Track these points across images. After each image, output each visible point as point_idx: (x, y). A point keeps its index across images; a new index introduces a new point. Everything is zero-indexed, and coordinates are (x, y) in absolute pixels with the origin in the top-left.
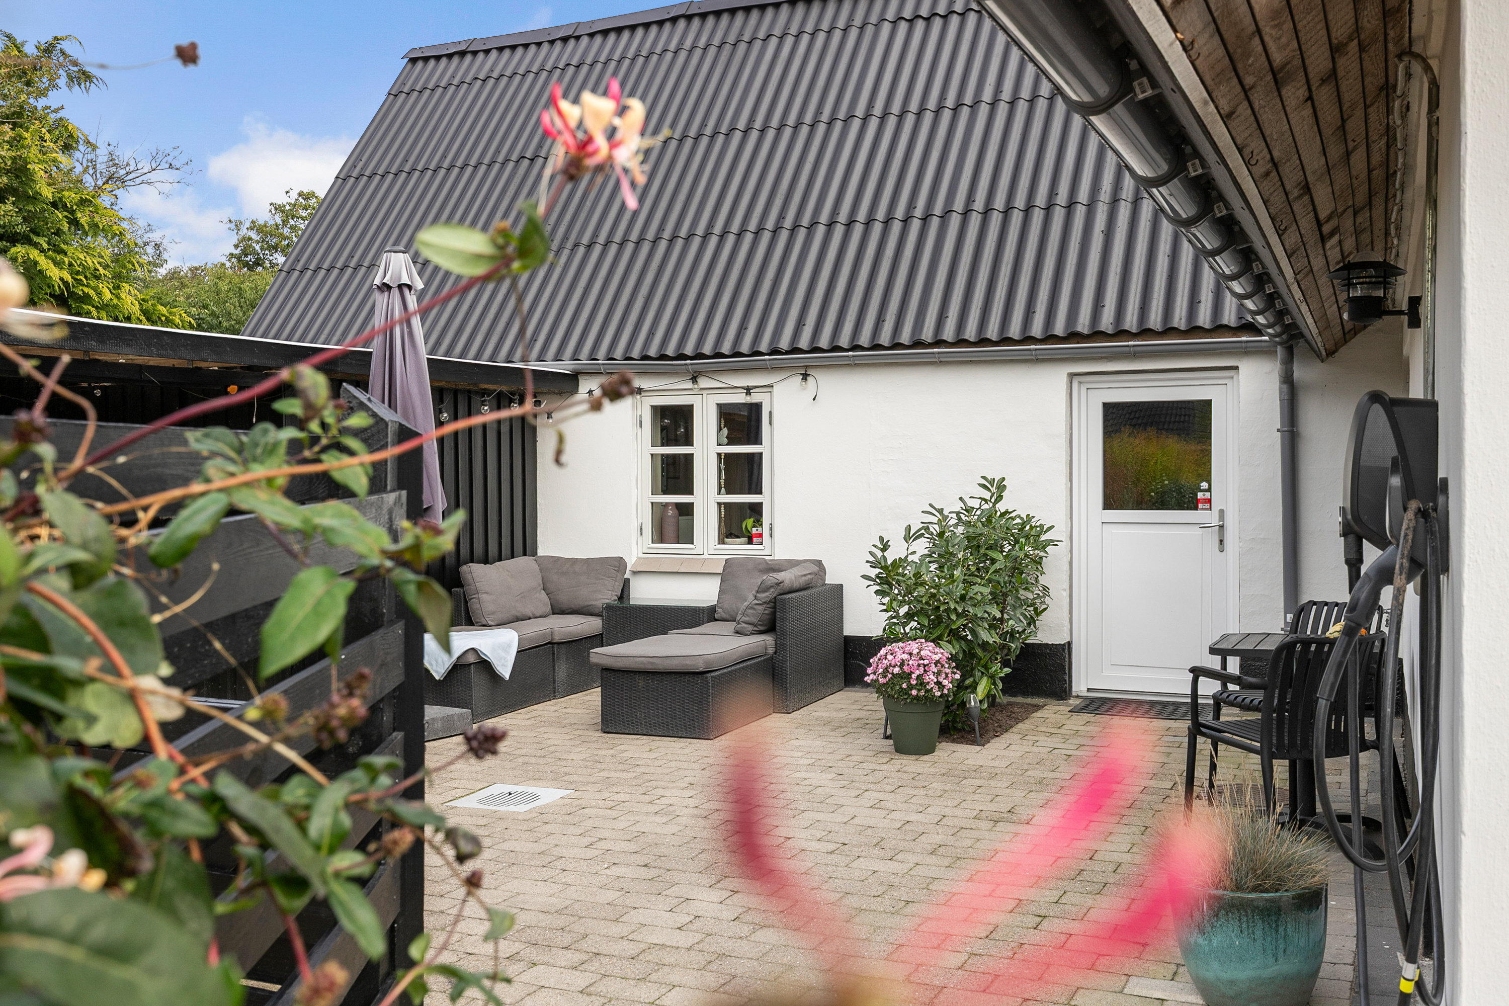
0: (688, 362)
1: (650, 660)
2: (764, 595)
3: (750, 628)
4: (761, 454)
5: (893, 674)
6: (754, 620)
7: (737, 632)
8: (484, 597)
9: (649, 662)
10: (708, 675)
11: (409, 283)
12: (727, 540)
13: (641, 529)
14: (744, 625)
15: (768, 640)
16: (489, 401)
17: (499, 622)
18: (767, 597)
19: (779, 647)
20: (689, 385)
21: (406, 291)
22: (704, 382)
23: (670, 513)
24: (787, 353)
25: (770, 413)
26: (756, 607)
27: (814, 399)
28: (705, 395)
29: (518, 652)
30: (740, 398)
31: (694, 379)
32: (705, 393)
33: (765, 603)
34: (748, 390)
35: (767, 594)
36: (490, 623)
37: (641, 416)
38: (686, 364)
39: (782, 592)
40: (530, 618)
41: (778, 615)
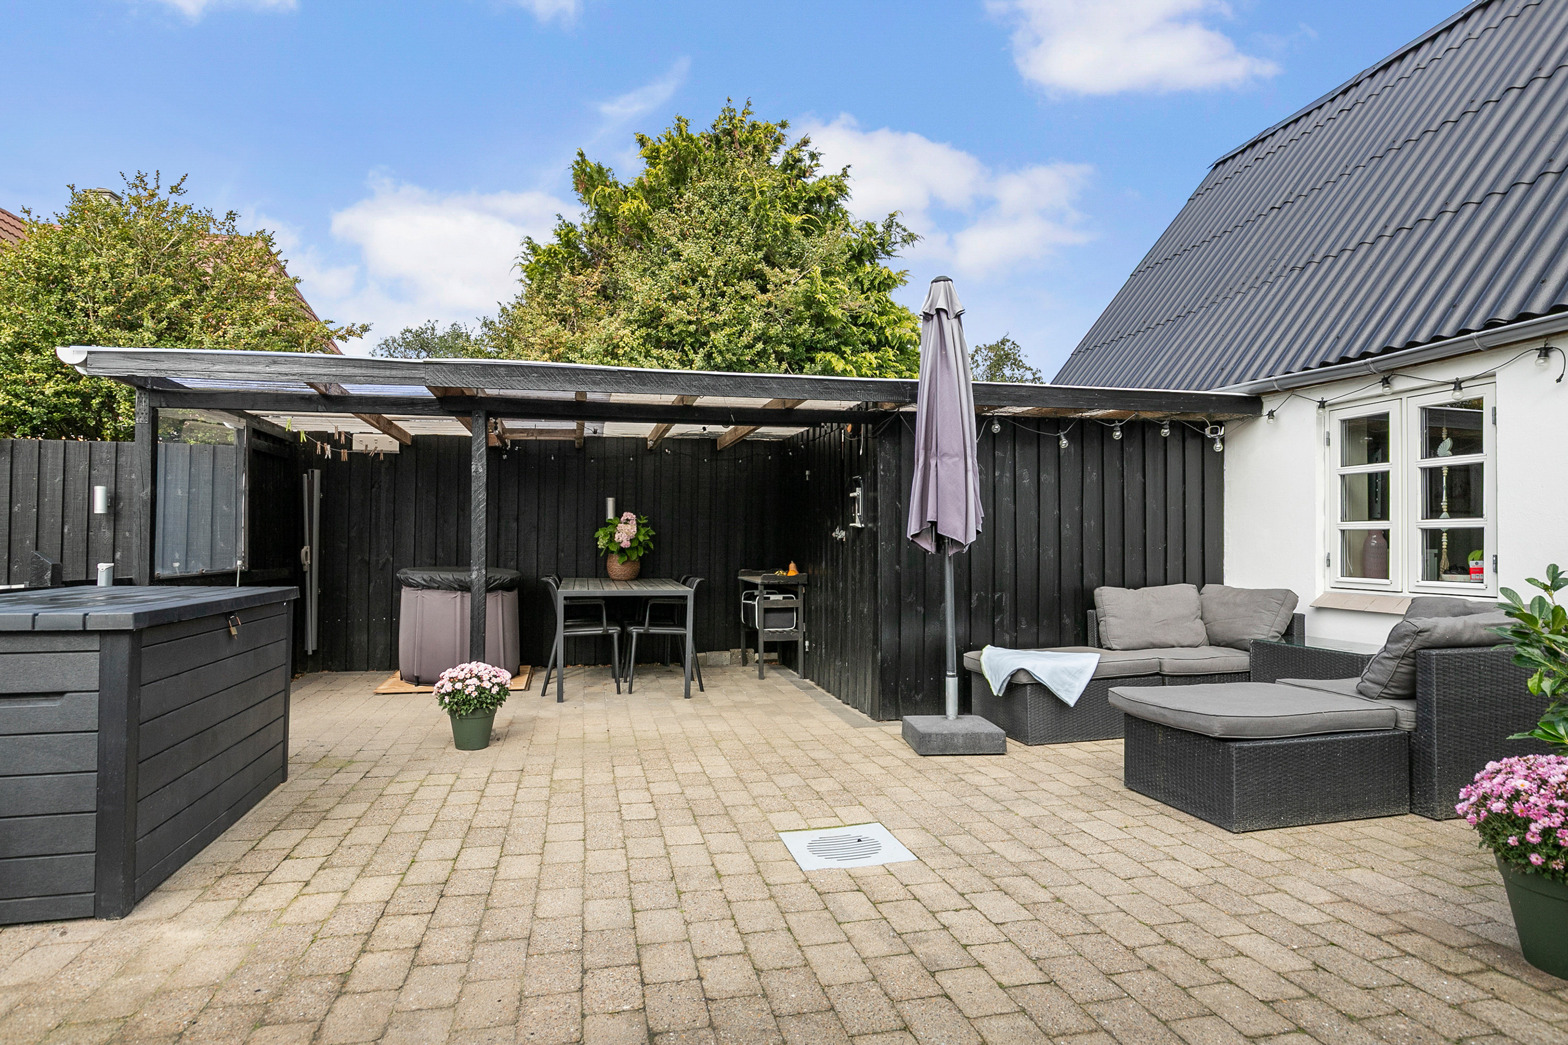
0: (1369, 360)
1: (1162, 711)
2: (1395, 646)
3: (1378, 689)
4: (1482, 464)
5: (1489, 811)
6: (1383, 679)
7: (1360, 693)
8: (1111, 620)
9: (1161, 714)
10: (1232, 744)
11: (945, 308)
12: (1444, 576)
13: (1329, 560)
14: (1368, 684)
15: (1405, 711)
16: (1121, 427)
17: (1126, 647)
18: (1401, 649)
19: (1422, 721)
20: (1379, 389)
21: (943, 316)
22: (1400, 384)
23: (1374, 543)
24: (1509, 322)
25: (1495, 409)
26: (1384, 661)
27: (1559, 380)
28: (1404, 400)
29: (1091, 680)
30: (1446, 397)
31: (1386, 382)
32: (1404, 396)
33: (1397, 657)
34: (1458, 385)
35: (1400, 645)
36: (1114, 647)
37: (1328, 433)
38: (1366, 364)
39: (1427, 644)
40: (1173, 647)
41: (1420, 676)
